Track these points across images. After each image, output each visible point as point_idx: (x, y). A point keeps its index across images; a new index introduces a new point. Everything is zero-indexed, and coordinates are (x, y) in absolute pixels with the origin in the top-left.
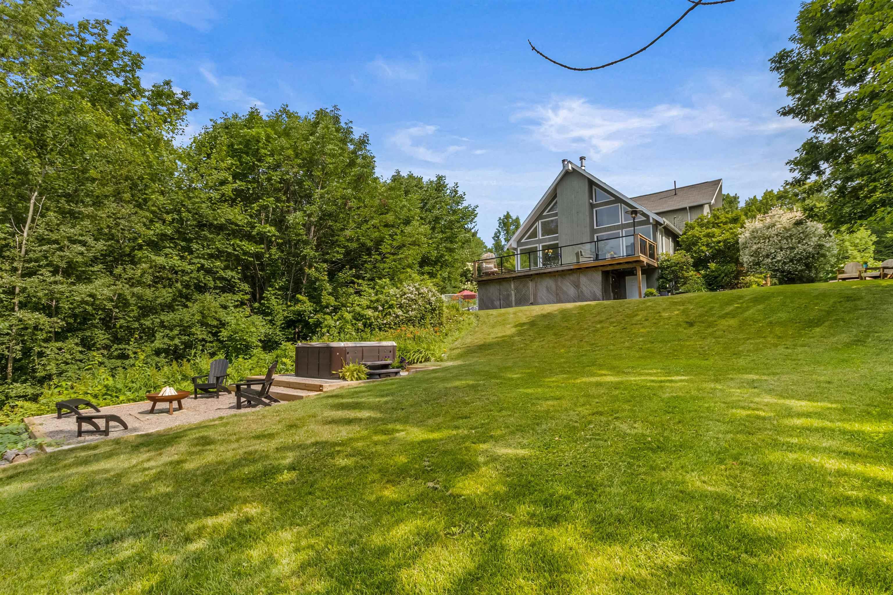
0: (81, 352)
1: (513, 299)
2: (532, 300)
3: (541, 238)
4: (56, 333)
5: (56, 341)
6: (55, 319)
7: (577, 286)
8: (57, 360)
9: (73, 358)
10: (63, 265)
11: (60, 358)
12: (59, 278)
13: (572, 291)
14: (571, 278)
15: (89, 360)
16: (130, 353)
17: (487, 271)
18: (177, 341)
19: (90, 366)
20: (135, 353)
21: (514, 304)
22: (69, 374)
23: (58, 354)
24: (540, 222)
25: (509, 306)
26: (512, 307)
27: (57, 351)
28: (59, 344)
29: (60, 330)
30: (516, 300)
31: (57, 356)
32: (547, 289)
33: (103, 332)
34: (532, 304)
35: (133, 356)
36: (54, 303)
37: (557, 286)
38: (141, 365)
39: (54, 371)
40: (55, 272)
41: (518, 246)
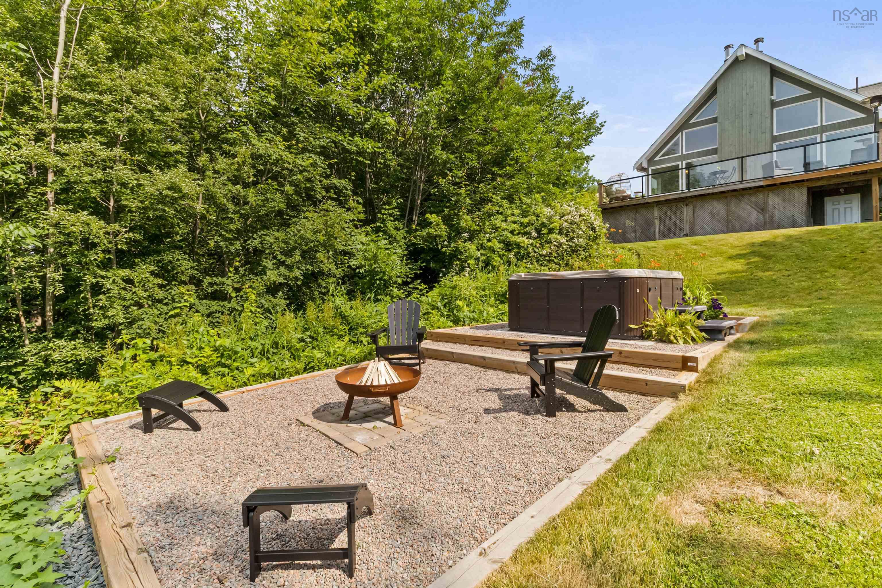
0: (161, 286)
1: (657, 230)
2: (687, 230)
3: (684, 153)
4: (120, 253)
5: (121, 266)
6: (116, 226)
7: (762, 209)
8: (124, 299)
9: (149, 296)
10: (122, 133)
11: (128, 296)
12: (118, 151)
13: (754, 216)
14: (753, 199)
15: (173, 300)
16: (230, 290)
17: (619, 195)
18: (297, 273)
19: (177, 311)
20: (238, 290)
21: (657, 236)
22: (147, 324)
23: (125, 289)
24: (684, 132)
25: (651, 238)
26: (655, 240)
27: (123, 285)
28: (126, 272)
29: (125, 248)
30: (660, 231)
31: (123, 292)
32: (712, 215)
33: (187, 256)
34: (686, 235)
35: (234, 295)
36: (112, 203)
37: (728, 211)
38: (253, 309)
39: (121, 318)
40: (111, 144)
41: (649, 166)
